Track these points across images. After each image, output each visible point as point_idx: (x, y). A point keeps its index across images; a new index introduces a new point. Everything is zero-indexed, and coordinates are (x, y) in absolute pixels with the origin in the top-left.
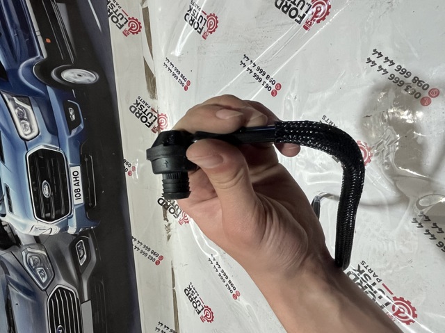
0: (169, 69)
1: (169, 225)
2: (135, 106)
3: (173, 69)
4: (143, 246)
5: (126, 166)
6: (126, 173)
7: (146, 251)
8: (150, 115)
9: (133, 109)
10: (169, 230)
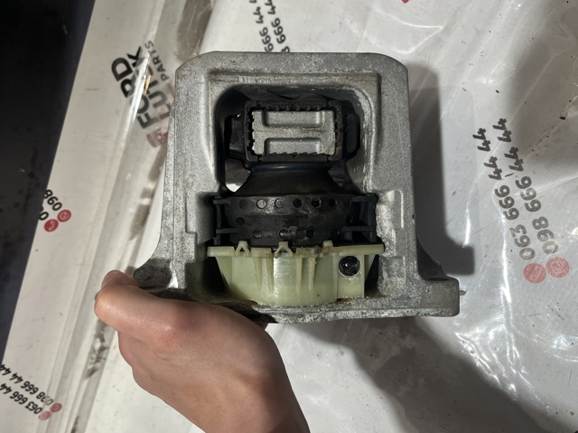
0: (258, 11)
1: (102, 349)
2: (131, 62)
3: (268, 19)
4: (22, 383)
5: (47, 207)
6: (41, 224)
7: (26, 394)
8: (158, 99)
9: (121, 68)
10: (98, 359)
